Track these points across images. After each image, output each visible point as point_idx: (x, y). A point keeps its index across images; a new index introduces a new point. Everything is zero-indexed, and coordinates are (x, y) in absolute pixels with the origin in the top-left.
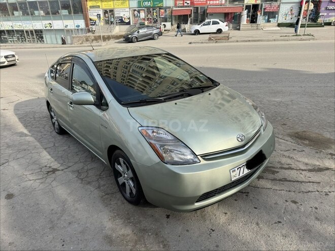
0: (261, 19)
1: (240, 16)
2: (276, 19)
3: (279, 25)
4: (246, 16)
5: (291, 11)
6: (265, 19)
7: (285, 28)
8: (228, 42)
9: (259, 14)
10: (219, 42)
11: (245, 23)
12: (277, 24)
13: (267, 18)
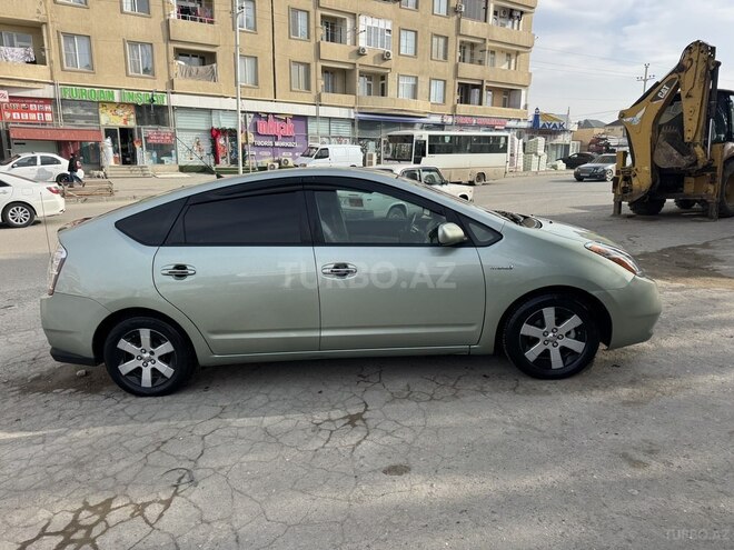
0: (144, 157)
1: (97, 149)
2: (174, 158)
3: (183, 169)
4: (111, 149)
5: (198, 144)
6: (152, 158)
7: (194, 175)
8: (113, 200)
9: (137, 146)
10: (93, 201)
11: (112, 163)
12: (177, 168)
13: (155, 155)
